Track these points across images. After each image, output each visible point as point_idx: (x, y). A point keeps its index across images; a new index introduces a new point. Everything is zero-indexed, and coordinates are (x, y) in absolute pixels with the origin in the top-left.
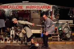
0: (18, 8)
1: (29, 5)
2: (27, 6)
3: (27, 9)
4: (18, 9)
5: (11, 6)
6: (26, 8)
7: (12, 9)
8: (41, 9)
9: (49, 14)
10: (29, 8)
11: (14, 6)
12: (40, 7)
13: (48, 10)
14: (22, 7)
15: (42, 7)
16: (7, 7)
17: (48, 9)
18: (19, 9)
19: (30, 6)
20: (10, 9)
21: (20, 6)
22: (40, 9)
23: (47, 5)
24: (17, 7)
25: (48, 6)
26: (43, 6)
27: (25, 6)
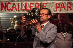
2: (58, 2)
3: (58, 11)
5: (16, 3)
6: (57, 7)
7: (17, 12)
11: (24, 3)
16: (6, 8)
19: (67, 2)
20: (14, 11)
21: (40, 3)
27: (53, 3)
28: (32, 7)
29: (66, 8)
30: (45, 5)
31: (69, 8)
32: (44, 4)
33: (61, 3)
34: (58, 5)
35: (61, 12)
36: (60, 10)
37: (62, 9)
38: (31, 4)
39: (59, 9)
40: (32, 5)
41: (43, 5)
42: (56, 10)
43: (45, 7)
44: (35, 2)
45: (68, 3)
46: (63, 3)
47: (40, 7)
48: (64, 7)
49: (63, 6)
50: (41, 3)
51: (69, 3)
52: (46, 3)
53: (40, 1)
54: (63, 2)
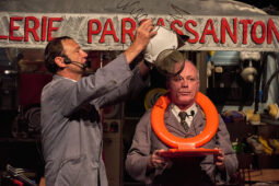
0: (21, 32)
1: (110, 11)
2: (96, 16)
3: (95, 45)
4: (22, 45)
6: (90, 33)
8: (211, 46)
9: (272, 88)
10: (109, 38)
12: (199, 29)
13: (265, 55)
14: (51, 29)
15: (212, 33)
17: (265, 47)
18: (32, 44)
19: (121, 17)
22: (197, 47)
23: (258, 14)
24: (12, 29)
25: (265, 20)
26: (224, 23)
27: (80, 20)
28: (17, 28)
29: (119, 36)
30: (54, 24)
31: (127, 37)
32: (51, 20)
33: (103, 18)
34: (94, 27)
35: (102, 47)
36: (102, 41)
37: (106, 37)
38: (13, 19)
39: (98, 38)
40: (16, 24)
41: (50, 24)
42: (89, 42)
43: (56, 30)
44: (26, 15)
45: (124, 21)
46: (109, 20)
47: (39, 29)
48: (112, 33)
49: (108, 29)
50: (44, 19)
51: (128, 20)
52: (60, 20)
53: (42, 12)
54: (111, 16)
